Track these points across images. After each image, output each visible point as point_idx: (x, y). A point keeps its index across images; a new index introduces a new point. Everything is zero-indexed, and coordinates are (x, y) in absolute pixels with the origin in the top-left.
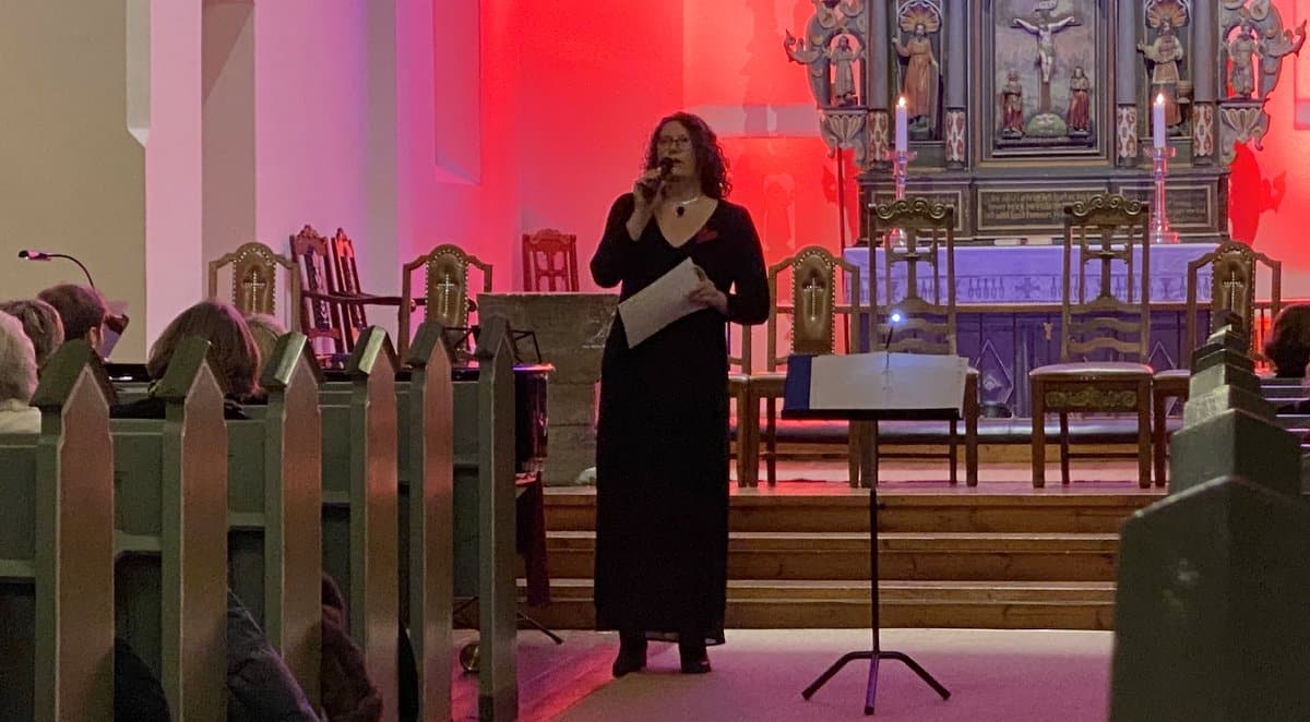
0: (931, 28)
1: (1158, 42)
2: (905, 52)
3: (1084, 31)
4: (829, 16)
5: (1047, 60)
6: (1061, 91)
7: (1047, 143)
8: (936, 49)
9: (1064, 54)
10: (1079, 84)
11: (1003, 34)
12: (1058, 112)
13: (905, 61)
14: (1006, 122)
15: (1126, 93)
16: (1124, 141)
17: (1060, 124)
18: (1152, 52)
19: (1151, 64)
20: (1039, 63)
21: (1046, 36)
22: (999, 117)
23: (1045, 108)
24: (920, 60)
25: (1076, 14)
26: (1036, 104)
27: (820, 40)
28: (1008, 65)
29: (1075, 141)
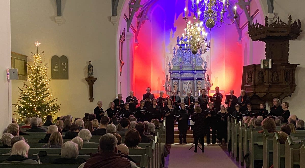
0: (177, 84)
2: (174, 86)
3: (191, 84)
5: (188, 87)
6: (189, 90)
10: (191, 89)
11: (183, 84)
13: (174, 87)
14: (184, 93)
15: (196, 90)
16: (196, 95)
18: (198, 86)
19: (198, 87)
20: (187, 87)
21: (188, 85)
22: (183, 92)
24: (176, 87)
25: (190, 82)
27: (166, 85)
28: (184, 87)
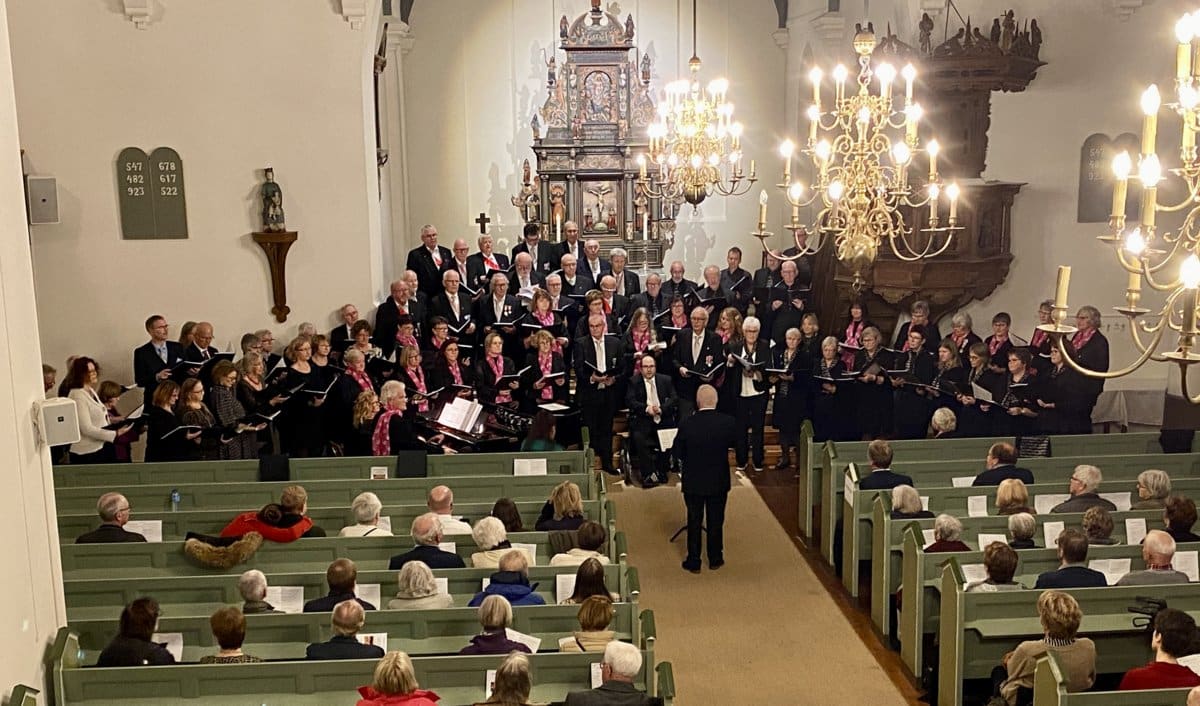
0: (562, 193)
1: (639, 199)
2: (553, 202)
3: (612, 194)
4: (527, 190)
5: (601, 205)
6: (605, 215)
7: (600, 232)
8: (563, 200)
9: (607, 202)
10: (612, 213)
11: (586, 195)
12: (604, 222)
13: (553, 205)
14: (587, 225)
15: (629, 216)
16: (629, 234)
17: (605, 226)
18: (637, 202)
19: (636, 207)
20: (598, 205)
21: (601, 196)
22: (585, 223)
23: (600, 221)
24: (559, 205)
25: (611, 187)
26: (597, 219)
27: (524, 198)
28: (588, 206)
29: (611, 232)
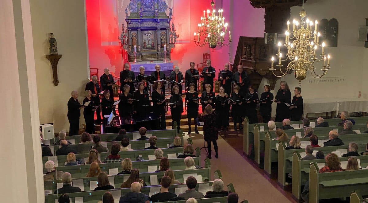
1: (162, 37)
2: (132, 38)
3: (153, 35)
4: (123, 34)
6: (150, 42)
7: (149, 48)
8: (136, 37)
10: (153, 41)
12: (150, 45)
13: (132, 39)
16: (159, 49)
18: (162, 38)
19: (161, 39)
20: (148, 39)
21: (149, 36)
22: (143, 45)
23: (149, 44)
24: (134, 39)
25: (152, 33)
26: (148, 44)
27: (122, 37)
28: (144, 39)
29: (153, 48)
